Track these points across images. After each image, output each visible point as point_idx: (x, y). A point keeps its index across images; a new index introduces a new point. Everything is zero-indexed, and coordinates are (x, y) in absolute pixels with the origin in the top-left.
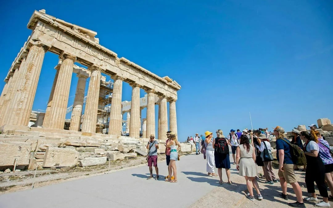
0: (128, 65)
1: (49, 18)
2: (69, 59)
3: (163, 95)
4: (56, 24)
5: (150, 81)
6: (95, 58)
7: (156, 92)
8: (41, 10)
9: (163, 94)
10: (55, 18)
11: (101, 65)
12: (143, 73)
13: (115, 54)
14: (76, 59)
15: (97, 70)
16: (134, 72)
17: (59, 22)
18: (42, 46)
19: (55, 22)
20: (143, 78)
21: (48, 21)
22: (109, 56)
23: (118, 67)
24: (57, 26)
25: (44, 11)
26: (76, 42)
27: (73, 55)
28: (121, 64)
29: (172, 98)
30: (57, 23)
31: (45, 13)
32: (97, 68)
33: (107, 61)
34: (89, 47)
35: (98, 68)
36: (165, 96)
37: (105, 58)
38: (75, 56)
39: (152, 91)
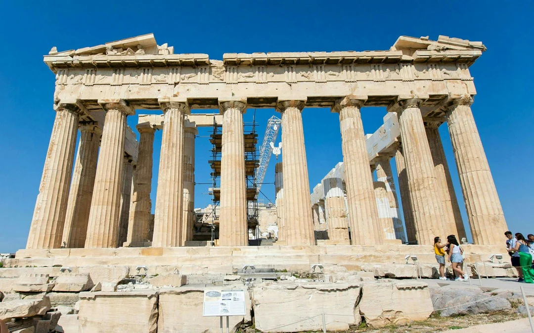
0: (249, 65)
1: (64, 57)
2: (111, 110)
3: (399, 99)
4: (77, 60)
5: (333, 78)
6: (159, 87)
7: (363, 101)
8: (50, 50)
9: (397, 97)
10: (73, 52)
11: (175, 96)
12: (300, 67)
13: (203, 57)
14: (124, 104)
15: (168, 108)
16: (272, 74)
17: (79, 55)
18: (64, 107)
19: (75, 58)
20: (303, 79)
21: (63, 62)
22: (194, 68)
23: (222, 81)
24: (78, 62)
25: (54, 50)
26: (119, 74)
27: (114, 100)
28: (228, 72)
29: (446, 96)
30: (77, 57)
31: (57, 52)
32: (167, 104)
33: (191, 80)
34: (146, 70)
35: (169, 102)
36: (404, 101)
37: (183, 76)
38: (117, 100)
39: (344, 102)
